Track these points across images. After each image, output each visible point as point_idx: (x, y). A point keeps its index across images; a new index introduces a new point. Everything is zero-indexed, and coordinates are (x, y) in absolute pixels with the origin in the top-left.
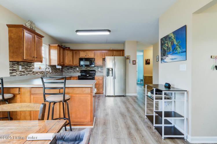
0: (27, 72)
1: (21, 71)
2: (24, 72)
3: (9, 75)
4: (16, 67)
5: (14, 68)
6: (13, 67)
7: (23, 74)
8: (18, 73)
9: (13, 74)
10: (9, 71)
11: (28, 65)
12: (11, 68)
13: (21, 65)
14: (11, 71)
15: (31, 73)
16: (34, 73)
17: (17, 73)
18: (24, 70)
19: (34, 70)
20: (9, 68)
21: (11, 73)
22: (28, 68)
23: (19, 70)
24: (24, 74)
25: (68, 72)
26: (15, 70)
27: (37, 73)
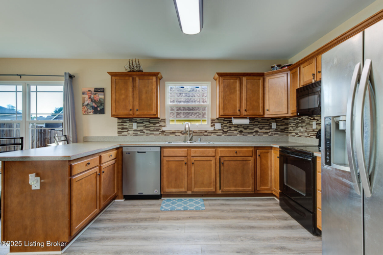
0: (149, 132)
1: (135, 130)
2: (141, 131)
3: (117, 135)
4: (127, 125)
5: (125, 127)
6: (123, 125)
7: (139, 133)
8: (131, 132)
9: (123, 134)
10: (117, 130)
11: (151, 121)
12: (120, 127)
13: (136, 122)
14: (120, 130)
15: (158, 133)
16: (165, 133)
17: (129, 132)
18: (141, 128)
19: (164, 129)
20: (117, 127)
21: (119, 132)
22: (151, 125)
23: (132, 128)
24: (142, 134)
25: (297, 134)
26: (126, 128)
27: (173, 133)
